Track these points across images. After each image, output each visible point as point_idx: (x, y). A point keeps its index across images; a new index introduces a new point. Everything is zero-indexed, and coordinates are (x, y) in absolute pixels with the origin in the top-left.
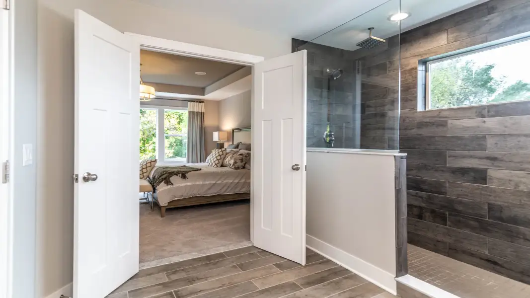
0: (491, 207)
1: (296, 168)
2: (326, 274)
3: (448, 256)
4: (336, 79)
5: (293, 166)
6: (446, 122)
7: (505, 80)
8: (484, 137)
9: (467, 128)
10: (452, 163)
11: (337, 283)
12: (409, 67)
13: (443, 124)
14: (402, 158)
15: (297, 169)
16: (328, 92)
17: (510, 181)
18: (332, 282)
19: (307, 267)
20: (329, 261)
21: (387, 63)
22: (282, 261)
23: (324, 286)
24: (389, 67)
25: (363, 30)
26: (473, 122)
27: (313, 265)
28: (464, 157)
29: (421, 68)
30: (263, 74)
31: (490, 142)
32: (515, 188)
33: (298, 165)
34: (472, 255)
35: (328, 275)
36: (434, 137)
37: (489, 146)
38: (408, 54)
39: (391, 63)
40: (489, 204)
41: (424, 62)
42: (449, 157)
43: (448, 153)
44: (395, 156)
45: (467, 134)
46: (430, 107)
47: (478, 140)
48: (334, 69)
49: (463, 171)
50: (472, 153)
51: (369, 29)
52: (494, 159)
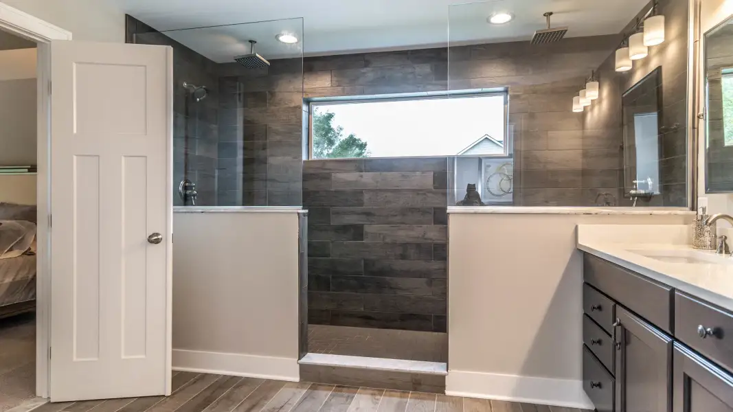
0: (367, 263)
1: (154, 240)
2: (208, 394)
3: (331, 324)
4: (200, 100)
5: (150, 237)
6: (330, 174)
7: (342, 133)
8: (361, 192)
9: (348, 183)
10: (336, 221)
11: (228, 397)
12: (293, 105)
13: (327, 177)
14: (304, 214)
15: (157, 241)
16: (186, 118)
17: (380, 234)
18: (221, 400)
19: (175, 396)
20: (205, 376)
21: (267, 92)
22: (125, 405)
23: (211, 408)
24: (270, 99)
25: (242, 40)
26: (352, 176)
27: (183, 389)
28: (345, 213)
29: (305, 108)
30: (74, 66)
31: (366, 197)
32: (383, 240)
33: (157, 234)
34: (351, 315)
35: (212, 393)
36: (318, 192)
37: (365, 201)
38: (291, 87)
39: (273, 94)
40: (365, 260)
41: (308, 102)
42: (333, 214)
43: (332, 209)
44: (298, 214)
45: (348, 189)
46: (314, 157)
47: (357, 195)
48: (197, 86)
49: (344, 229)
50: (352, 208)
51: (251, 41)
52: (368, 214)
